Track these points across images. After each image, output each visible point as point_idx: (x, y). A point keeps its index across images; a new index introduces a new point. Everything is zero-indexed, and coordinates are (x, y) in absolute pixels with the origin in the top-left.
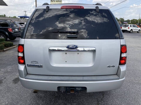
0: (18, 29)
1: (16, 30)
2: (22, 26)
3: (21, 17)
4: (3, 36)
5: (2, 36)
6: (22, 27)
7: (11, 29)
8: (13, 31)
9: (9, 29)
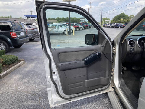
0: (25, 32)
1: (23, 34)
2: (30, 27)
3: (28, 17)
4: (4, 44)
5: (2, 44)
6: (30, 29)
7: (15, 33)
8: (18, 36)
9: (11, 33)
